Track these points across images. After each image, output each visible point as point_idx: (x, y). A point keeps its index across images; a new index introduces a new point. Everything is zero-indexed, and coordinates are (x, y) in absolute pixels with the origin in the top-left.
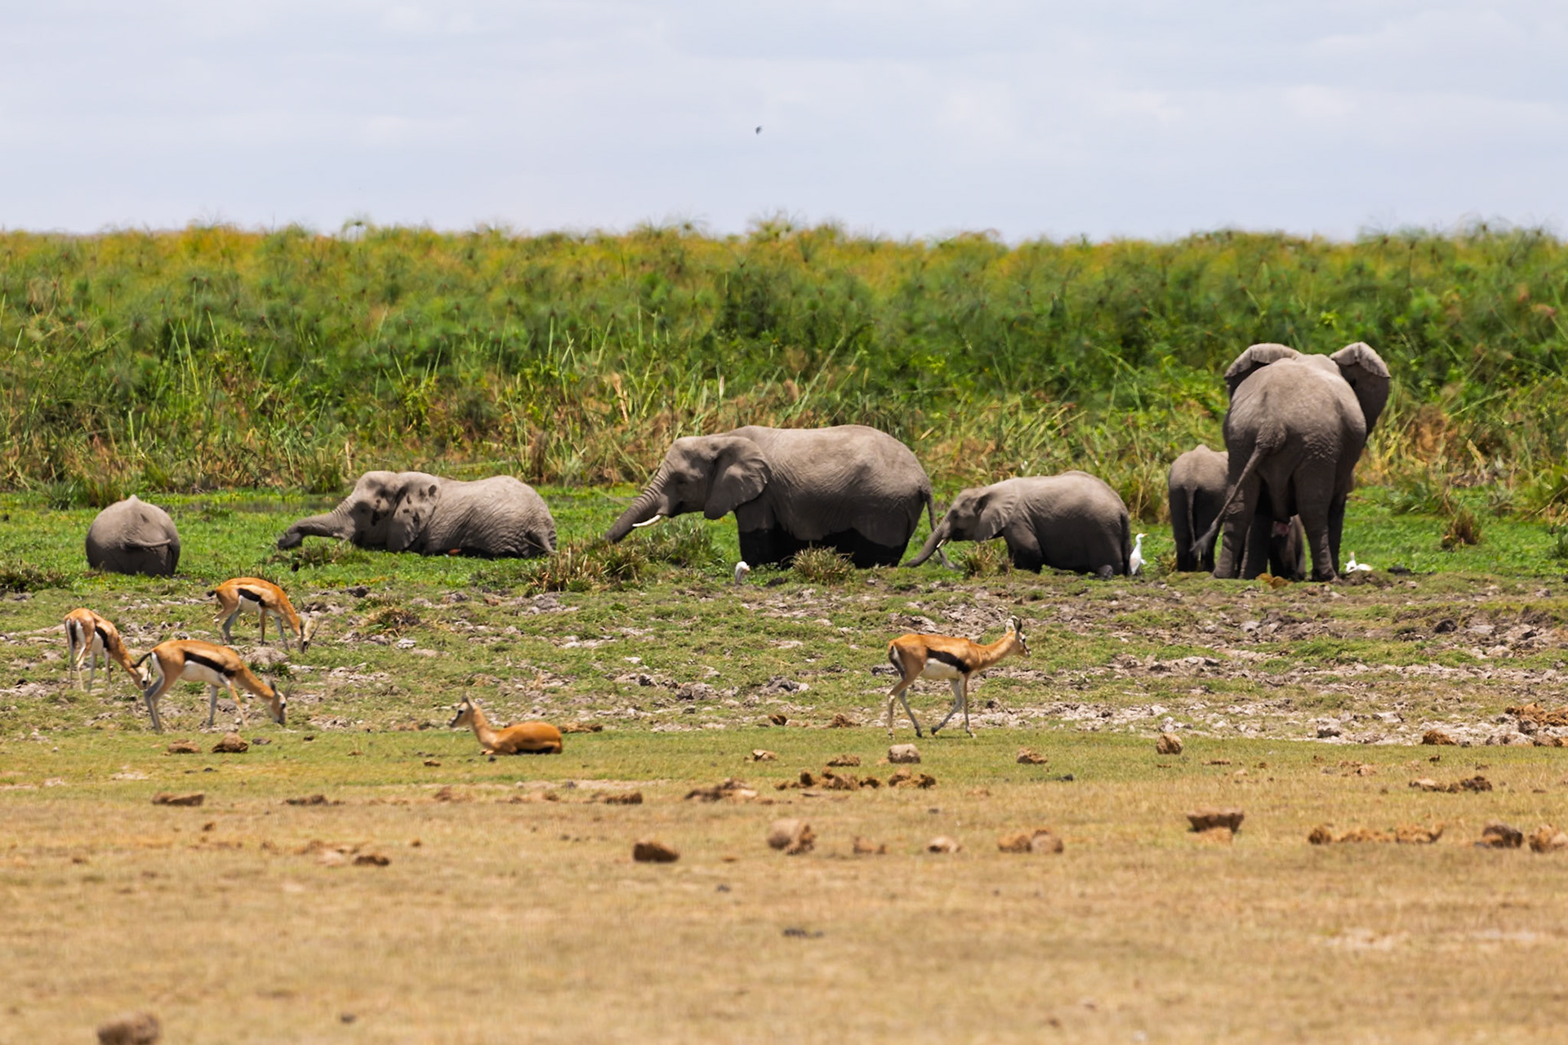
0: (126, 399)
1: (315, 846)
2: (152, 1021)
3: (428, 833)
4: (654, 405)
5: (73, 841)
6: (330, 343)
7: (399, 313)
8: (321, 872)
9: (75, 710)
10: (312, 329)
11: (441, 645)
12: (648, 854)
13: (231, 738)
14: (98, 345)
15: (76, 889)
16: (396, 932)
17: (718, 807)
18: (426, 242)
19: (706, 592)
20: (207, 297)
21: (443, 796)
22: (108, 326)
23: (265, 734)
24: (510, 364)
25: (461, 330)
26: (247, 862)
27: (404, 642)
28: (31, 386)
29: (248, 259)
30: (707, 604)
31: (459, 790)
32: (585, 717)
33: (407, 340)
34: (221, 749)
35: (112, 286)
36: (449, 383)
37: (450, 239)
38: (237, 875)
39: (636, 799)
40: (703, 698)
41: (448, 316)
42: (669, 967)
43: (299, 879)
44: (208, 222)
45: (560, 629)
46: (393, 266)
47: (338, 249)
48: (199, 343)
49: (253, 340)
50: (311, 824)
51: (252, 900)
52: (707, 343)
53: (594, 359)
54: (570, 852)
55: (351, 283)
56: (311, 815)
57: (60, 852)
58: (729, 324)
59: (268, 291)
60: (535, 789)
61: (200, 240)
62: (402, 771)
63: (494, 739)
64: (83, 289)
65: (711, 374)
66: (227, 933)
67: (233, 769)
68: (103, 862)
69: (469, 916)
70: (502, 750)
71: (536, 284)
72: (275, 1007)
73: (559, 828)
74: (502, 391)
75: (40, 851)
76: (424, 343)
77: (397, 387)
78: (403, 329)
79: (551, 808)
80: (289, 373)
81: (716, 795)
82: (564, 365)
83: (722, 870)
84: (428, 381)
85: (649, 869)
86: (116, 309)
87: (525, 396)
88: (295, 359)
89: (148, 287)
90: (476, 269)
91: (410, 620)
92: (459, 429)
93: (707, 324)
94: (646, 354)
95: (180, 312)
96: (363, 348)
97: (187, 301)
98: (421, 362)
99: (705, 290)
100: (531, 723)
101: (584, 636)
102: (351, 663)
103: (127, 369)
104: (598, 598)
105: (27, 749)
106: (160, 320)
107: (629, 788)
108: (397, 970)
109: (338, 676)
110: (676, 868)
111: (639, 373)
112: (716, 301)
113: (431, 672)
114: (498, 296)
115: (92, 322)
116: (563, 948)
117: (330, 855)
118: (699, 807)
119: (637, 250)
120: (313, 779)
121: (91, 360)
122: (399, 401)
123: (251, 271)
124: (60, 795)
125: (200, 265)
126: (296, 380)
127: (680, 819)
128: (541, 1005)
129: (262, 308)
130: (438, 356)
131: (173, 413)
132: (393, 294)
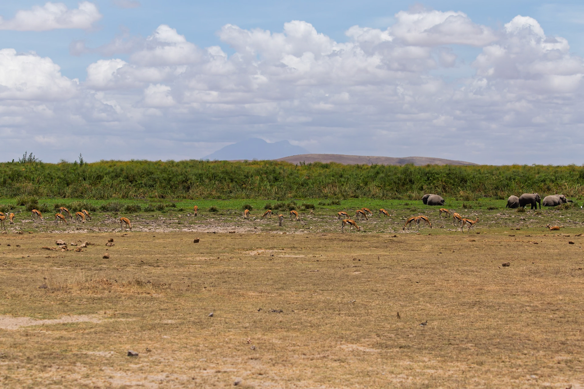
0: (505, 186)
1: (529, 241)
2: (509, 263)
3: (542, 240)
4: (571, 187)
5: (499, 241)
6: (530, 179)
7: (539, 175)
8: (530, 245)
9: (499, 224)
10: (528, 177)
11: (544, 217)
12: (571, 243)
13: (518, 228)
14: (502, 179)
15: (499, 246)
16: (539, 252)
17: (579, 237)
18: (542, 167)
19: (577, 210)
20: (515, 174)
21: (545, 235)
22: (503, 177)
23: (522, 227)
24: (553, 182)
25: (547, 178)
26: (521, 243)
27: (540, 216)
28: (493, 184)
29: (520, 169)
30: (578, 212)
31: (547, 235)
32: (562, 226)
33: (540, 179)
34: (517, 229)
35: (504, 172)
36: (545, 184)
37: (545, 166)
38: (519, 245)
39: (569, 236)
40: (577, 224)
41: (545, 176)
42: (573, 257)
43: (527, 246)
44: (515, 164)
45: (559, 215)
46: (539, 170)
47: (531, 168)
48: (514, 179)
49: (521, 179)
50: (528, 239)
51: (521, 248)
52: (577, 179)
53: (564, 181)
54: (561, 243)
55: (533, 172)
56: (528, 238)
57: (497, 242)
58: (580, 177)
59: (523, 173)
60: (556, 235)
61: (514, 166)
62: (539, 232)
63: (551, 228)
64: (500, 172)
65: (578, 183)
66: (518, 252)
67: (518, 232)
68: (502, 243)
69: (548, 250)
70: (552, 230)
71: (556, 172)
72: (524, 261)
73: (559, 240)
74: (552, 185)
75: (495, 242)
76: (542, 179)
77: (539, 185)
78: (539, 177)
79: (558, 237)
80: (525, 183)
81: (579, 236)
82: (559, 182)
83: (580, 245)
84: (543, 184)
85: (571, 245)
86: (504, 175)
87: (555, 186)
88: (526, 181)
89: (508, 172)
90: (549, 170)
91: (540, 213)
92: (546, 190)
93: (577, 177)
94: (570, 180)
95: (512, 175)
96: (534, 180)
97: (513, 174)
98: (542, 182)
99: (577, 173)
100: (556, 226)
101: (562, 216)
102: (533, 219)
103: (505, 182)
104: (564, 211)
105: (493, 229)
106: (509, 176)
107: (568, 235)
108: (539, 257)
109: (532, 220)
110: (574, 245)
111: (569, 183)
112: (579, 174)
113: (543, 220)
114: (551, 174)
115: (501, 177)
116: (560, 255)
117: (531, 243)
118: (577, 237)
119: (569, 168)
120: (529, 233)
121: (501, 181)
122: (539, 186)
123: (521, 170)
124: (497, 235)
125: (514, 170)
126: (526, 184)
127: (574, 239)
128: (557, 262)
129: (522, 175)
130: (544, 181)
131: (511, 188)
132: (538, 173)
